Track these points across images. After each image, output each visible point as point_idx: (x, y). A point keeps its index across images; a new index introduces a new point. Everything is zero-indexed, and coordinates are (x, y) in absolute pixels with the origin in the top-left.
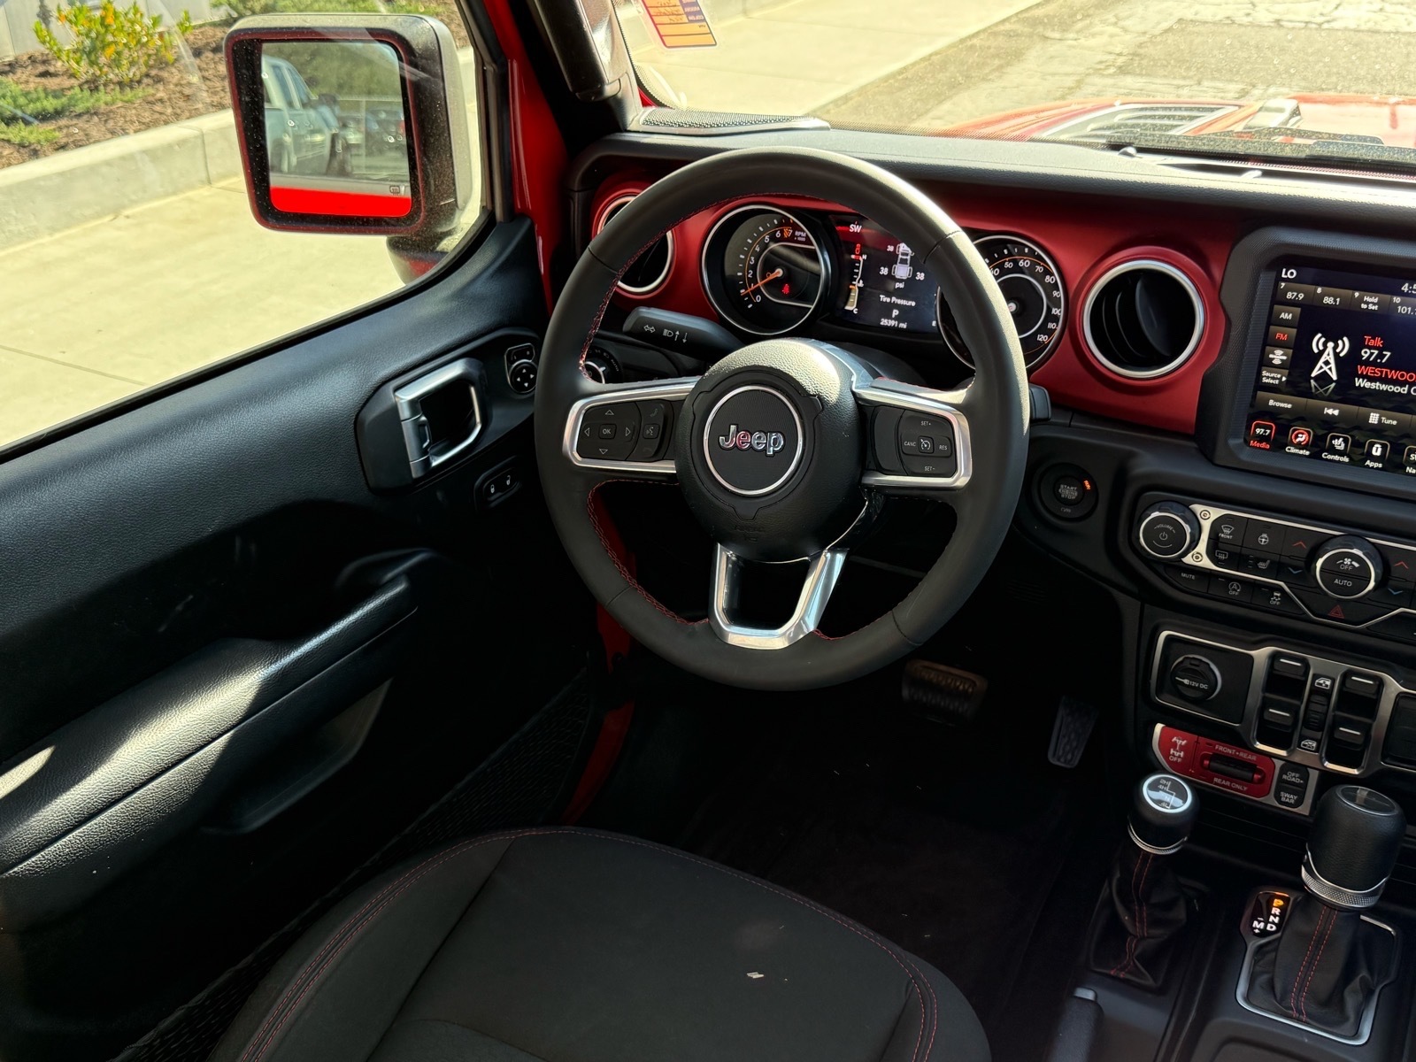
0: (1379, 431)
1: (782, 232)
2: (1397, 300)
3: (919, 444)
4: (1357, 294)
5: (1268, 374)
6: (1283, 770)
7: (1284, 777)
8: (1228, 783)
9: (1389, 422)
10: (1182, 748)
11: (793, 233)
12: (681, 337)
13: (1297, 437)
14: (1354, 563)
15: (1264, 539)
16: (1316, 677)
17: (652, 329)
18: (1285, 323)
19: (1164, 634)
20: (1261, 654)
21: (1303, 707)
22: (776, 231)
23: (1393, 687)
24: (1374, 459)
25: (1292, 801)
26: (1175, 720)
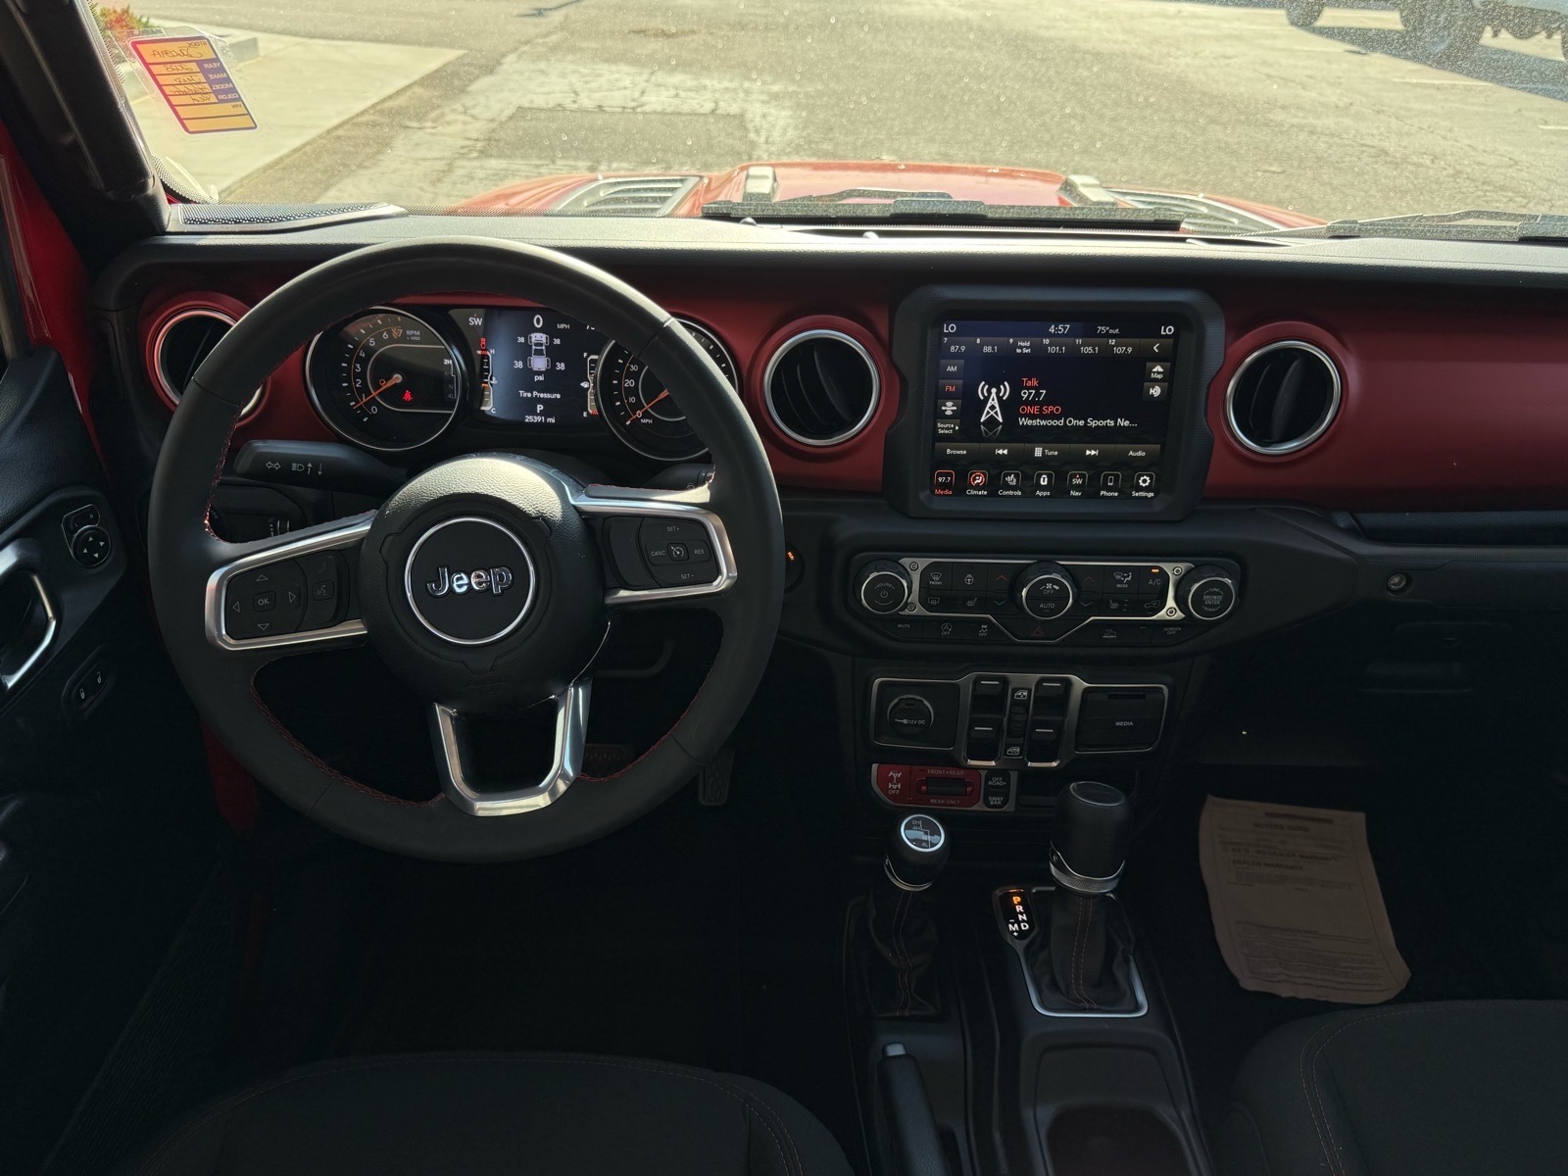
0: (1044, 463)
1: (390, 333)
2: (1046, 341)
3: (669, 552)
4: (1011, 341)
5: (942, 426)
6: (988, 778)
7: (990, 783)
8: (943, 801)
9: (1051, 453)
10: (899, 780)
11: (404, 333)
12: (315, 469)
13: (974, 479)
14: (1055, 586)
15: (969, 579)
16: (1015, 690)
17: (277, 466)
18: (952, 375)
19: (878, 681)
20: (966, 681)
21: (1005, 719)
22: (383, 332)
23: (1079, 684)
24: (1043, 488)
25: (999, 803)
26: (887, 758)
